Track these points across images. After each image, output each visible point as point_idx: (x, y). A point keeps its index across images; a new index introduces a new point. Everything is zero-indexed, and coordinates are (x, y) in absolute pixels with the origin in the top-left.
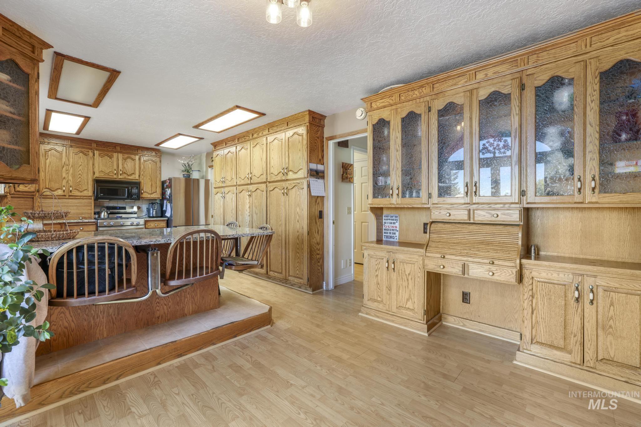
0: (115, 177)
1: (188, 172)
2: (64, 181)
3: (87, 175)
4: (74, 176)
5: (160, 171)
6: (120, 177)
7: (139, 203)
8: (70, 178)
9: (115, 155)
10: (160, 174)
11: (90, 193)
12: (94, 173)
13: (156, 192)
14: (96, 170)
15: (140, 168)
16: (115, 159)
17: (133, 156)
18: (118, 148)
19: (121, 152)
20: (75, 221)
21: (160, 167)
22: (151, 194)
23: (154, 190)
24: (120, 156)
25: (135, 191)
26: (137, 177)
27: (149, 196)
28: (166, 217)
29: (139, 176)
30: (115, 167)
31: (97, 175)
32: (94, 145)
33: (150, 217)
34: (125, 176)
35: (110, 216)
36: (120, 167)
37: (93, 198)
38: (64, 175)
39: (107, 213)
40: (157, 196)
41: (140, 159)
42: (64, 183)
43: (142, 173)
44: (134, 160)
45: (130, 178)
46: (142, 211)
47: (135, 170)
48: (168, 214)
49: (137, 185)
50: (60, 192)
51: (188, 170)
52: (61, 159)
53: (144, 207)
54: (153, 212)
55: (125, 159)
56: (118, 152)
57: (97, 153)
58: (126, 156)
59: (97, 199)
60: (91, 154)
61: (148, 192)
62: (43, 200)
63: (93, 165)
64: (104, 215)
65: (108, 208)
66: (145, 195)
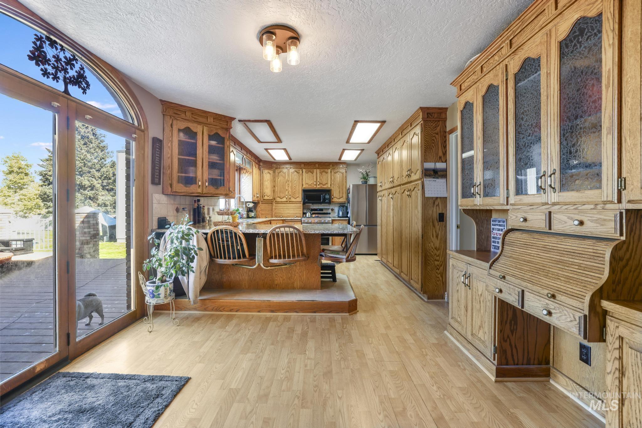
0: (315, 187)
1: (365, 179)
2: (287, 192)
3: (299, 187)
4: (292, 188)
5: (346, 179)
6: (318, 187)
7: (331, 207)
8: (290, 190)
9: (315, 170)
10: (346, 182)
11: (300, 199)
12: (303, 185)
13: (343, 197)
14: (304, 183)
15: (331, 179)
16: (315, 174)
17: (326, 170)
18: (317, 165)
19: (318, 168)
20: (290, 218)
21: (346, 177)
22: (339, 199)
23: (341, 196)
24: (318, 171)
25: (327, 197)
26: (329, 186)
27: (338, 200)
28: (347, 217)
29: (331, 185)
30: (315, 180)
31: (304, 186)
32: (303, 165)
33: (339, 217)
34: (321, 185)
35: (314, 216)
36: (318, 180)
37: (302, 203)
38: (287, 188)
39: (310, 213)
40: (343, 201)
41: (331, 172)
42: (287, 193)
43: (333, 182)
44: (327, 173)
45: (324, 187)
46: (335, 212)
47: (328, 181)
48: (349, 216)
49: (328, 191)
50: (284, 199)
51: (365, 178)
52: (285, 177)
53: (336, 209)
54: (341, 213)
55: (321, 173)
56: (316, 168)
57: (304, 170)
58: (322, 170)
59: (304, 203)
60: (301, 172)
61: (337, 197)
62: (277, 205)
63: (302, 179)
64: (308, 214)
65: (312, 210)
66: (335, 200)
